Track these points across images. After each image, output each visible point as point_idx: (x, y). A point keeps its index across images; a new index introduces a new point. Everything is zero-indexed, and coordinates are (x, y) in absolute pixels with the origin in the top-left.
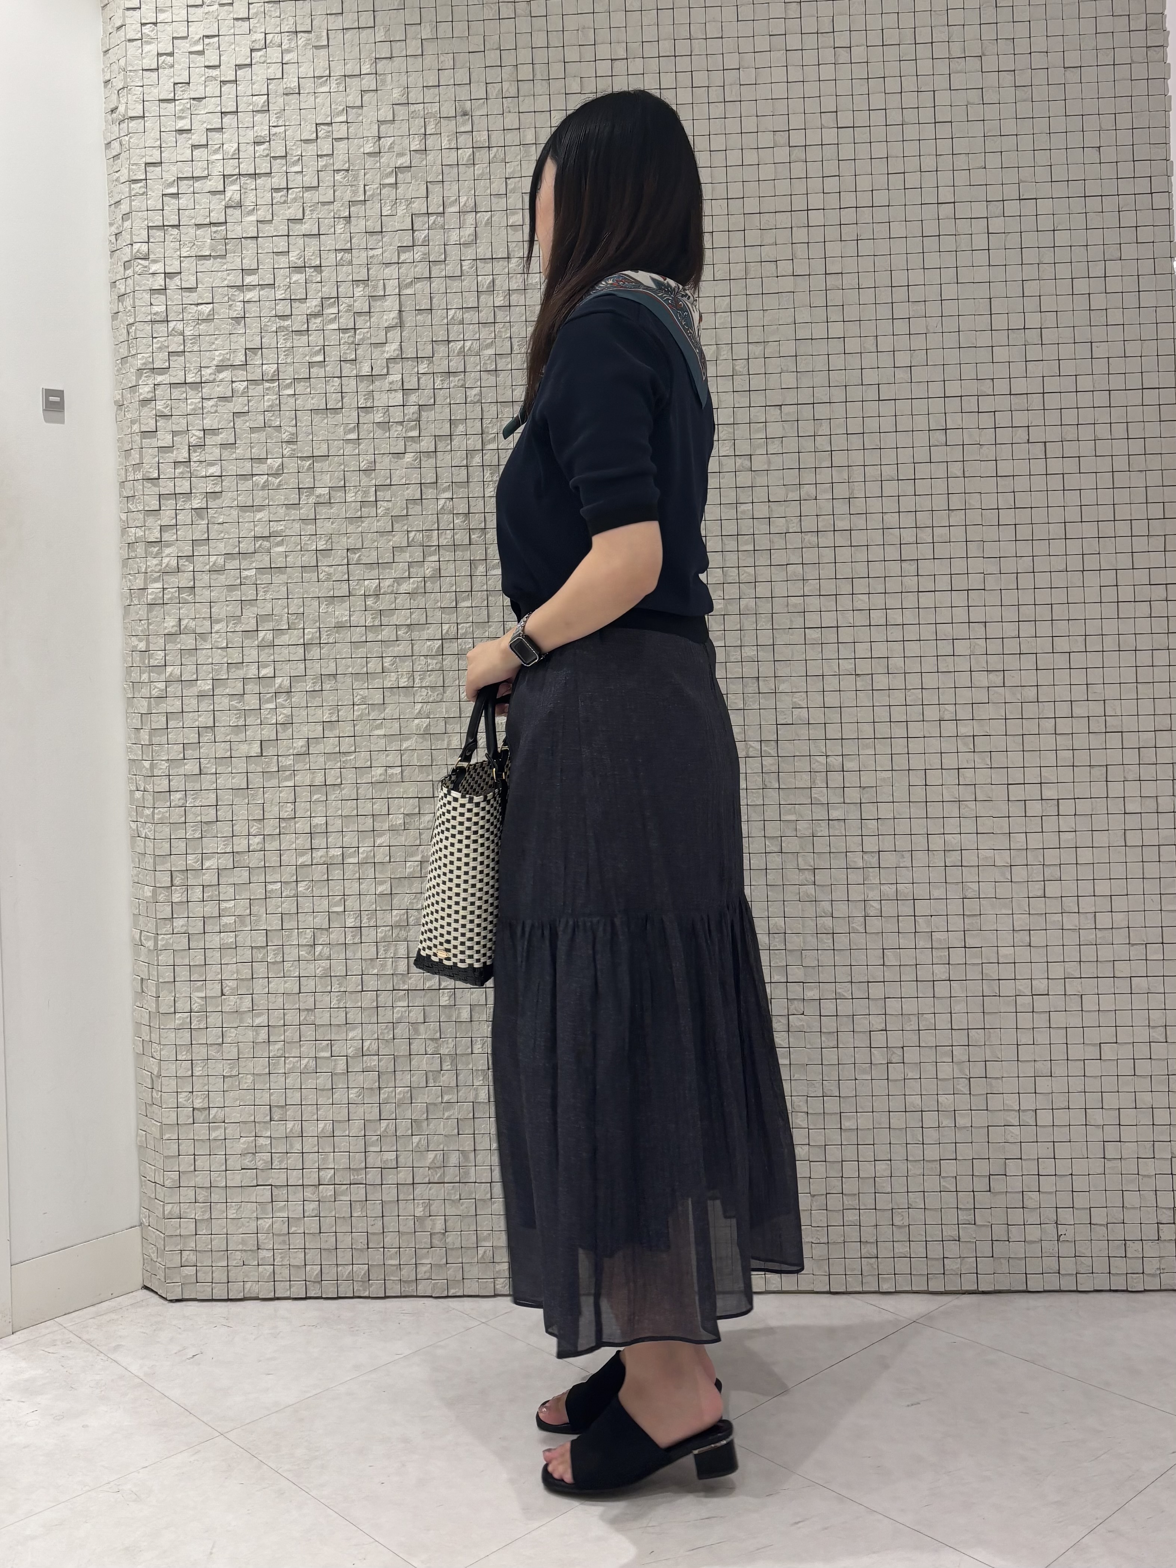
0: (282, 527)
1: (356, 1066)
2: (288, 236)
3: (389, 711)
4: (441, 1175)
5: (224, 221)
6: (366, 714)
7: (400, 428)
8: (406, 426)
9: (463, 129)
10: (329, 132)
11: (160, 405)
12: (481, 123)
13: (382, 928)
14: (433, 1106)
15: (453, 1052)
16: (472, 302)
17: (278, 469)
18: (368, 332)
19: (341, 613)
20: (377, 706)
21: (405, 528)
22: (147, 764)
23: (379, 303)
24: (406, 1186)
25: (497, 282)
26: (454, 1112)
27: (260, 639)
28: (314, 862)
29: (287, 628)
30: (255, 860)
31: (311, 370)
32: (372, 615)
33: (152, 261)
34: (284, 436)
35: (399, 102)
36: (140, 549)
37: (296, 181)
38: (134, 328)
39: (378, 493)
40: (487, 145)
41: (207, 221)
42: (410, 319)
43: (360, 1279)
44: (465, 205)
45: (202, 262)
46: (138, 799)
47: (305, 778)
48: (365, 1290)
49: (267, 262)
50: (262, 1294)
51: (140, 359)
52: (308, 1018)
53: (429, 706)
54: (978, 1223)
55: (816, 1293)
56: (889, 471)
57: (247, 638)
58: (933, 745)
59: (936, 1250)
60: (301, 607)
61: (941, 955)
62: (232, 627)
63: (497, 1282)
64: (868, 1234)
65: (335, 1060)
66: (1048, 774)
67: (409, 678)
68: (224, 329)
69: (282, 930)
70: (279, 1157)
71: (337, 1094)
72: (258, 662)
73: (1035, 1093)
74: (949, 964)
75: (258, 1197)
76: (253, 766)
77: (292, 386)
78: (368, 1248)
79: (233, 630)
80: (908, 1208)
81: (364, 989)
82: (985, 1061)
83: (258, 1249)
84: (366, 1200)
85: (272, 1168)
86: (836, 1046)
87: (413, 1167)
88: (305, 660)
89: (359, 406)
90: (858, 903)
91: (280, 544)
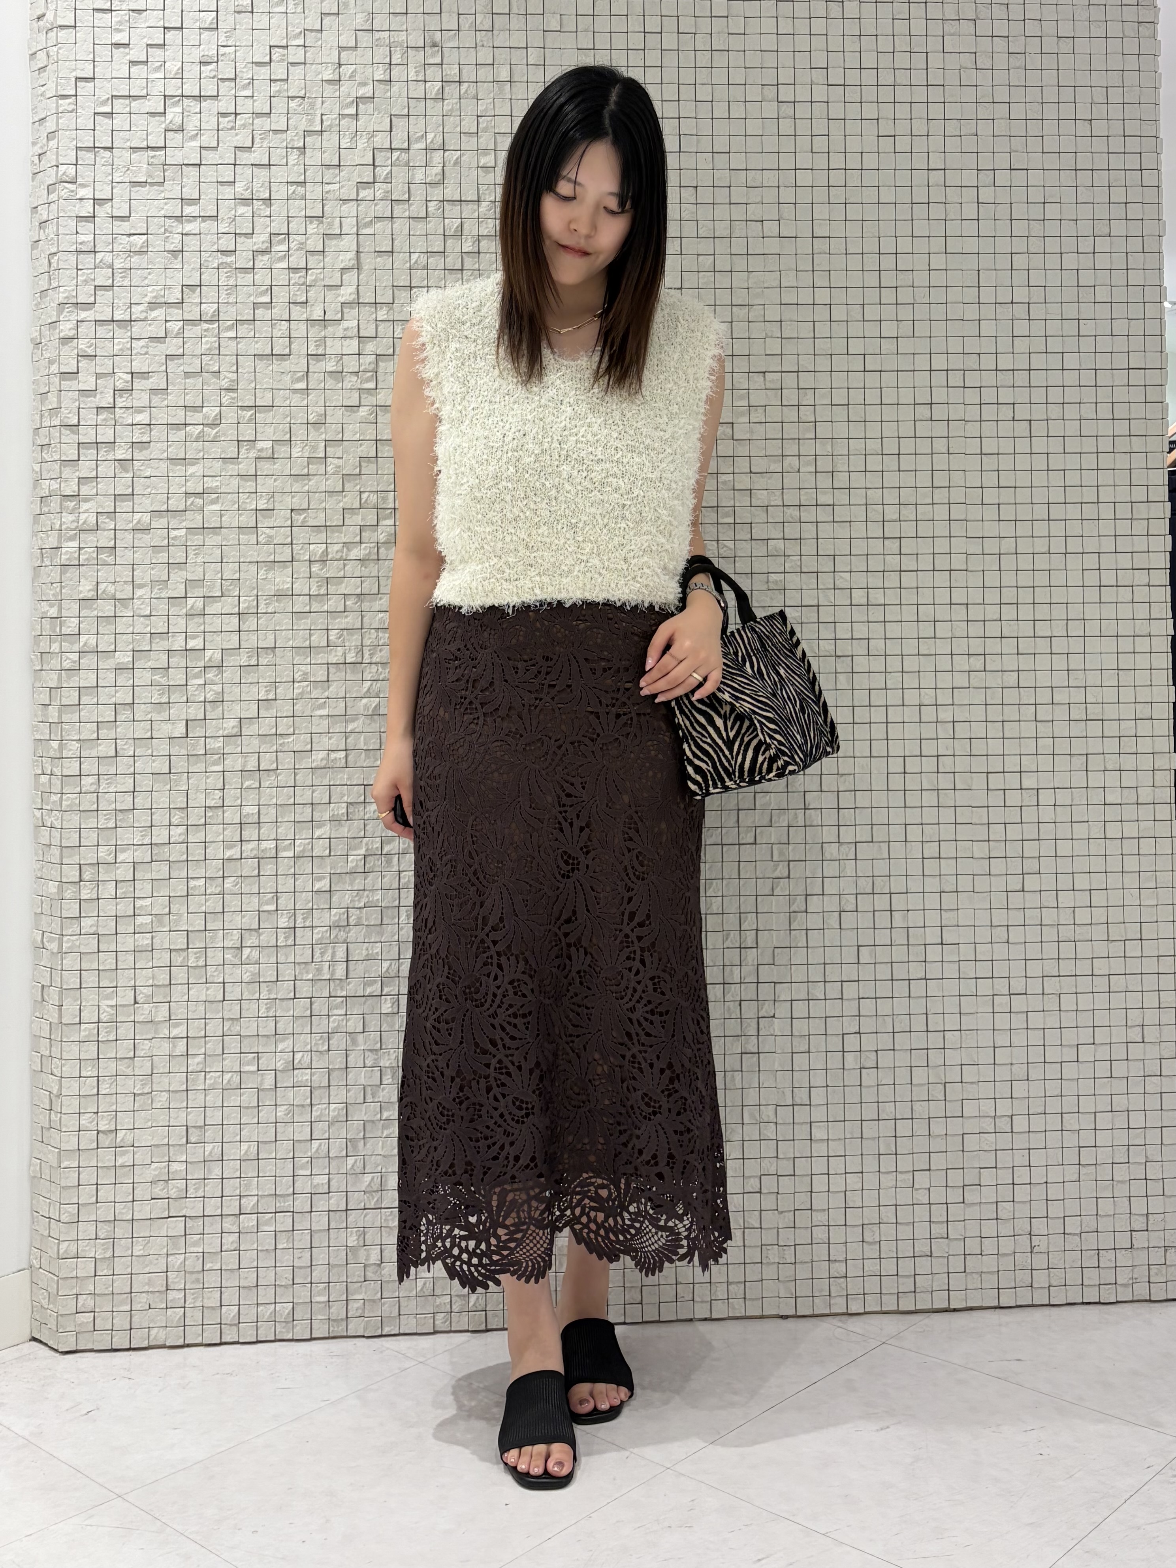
0: (218, 483)
1: (285, 1081)
2: (235, 165)
3: (333, 690)
4: (377, 1201)
5: (163, 145)
6: (307, 692)
7: (354, 379)
8: (361, 377)
9: (431, 61)
10: (284, 55)
11: (83, 344)
12: (451, 57)
13: (319, 929)
14: (370, 1124)
16: (438, 246)
17: (215, 419)
18: (321, 273)
19: (282, 580)
20: (320, 683)
21: (358, 487)
22: (55, 745)
23: (334, 242)
24: (338, 1213)
25: (465, 226)
27: (188, 607)
28: (244, 855)
29: (220, 594)
30: (176, 853)
31: (256, 311)
32: (317, 582)
33: (80, 185)
34: (223, 383)
35: (363, 28)
36: (54, 504)
37: (245, 106)
38: (56, 258)
39: (328, 449)
40: (457, 79)
41: (144, 145)
42: (367, 261)
43: (283, 1320)
44: (432, 142)
45: (137, 188)
46: (43, 785)
47: (234, 763)
48: (288, 1332)
49: (210, 192)
50: (169, 1341)
51: (63, 293)
52: (232, 1029)
53: (379, 684)
54: (950, 1236)
55: (782, 1317)
56: (873, 445)
57: (173, 606)
58: (912, 731)
59: (906, 1267)
60: (236, 572)
61: (916, 953)
62: (157, 593)
63: (436, 1317)
64: (837, 1252)
65: (262, 1075)
66: (1028, 763)
67: (357, 653)
68: (159, 263)
69: (206, 930)
70: (194, 1185)
71: (263, 1112)
72: (186, 632)
73: (1011, 1098)
74: (925, 962)
75: (170, 1230)
76: (177, 748)
77: (233, 328)
78: (293, 1284)
79: (158, 596)
80: (879, 1223)
81: (297, 996)
82: (961, 1065)
83: (167, 1289)
84: (293, 1230)
85: (187, 1197)
86: (807, 1051)
87: (347, 1192)
88: (239, 631)
89: (309, 353)
90: (833, 898)
91: (214, 502)
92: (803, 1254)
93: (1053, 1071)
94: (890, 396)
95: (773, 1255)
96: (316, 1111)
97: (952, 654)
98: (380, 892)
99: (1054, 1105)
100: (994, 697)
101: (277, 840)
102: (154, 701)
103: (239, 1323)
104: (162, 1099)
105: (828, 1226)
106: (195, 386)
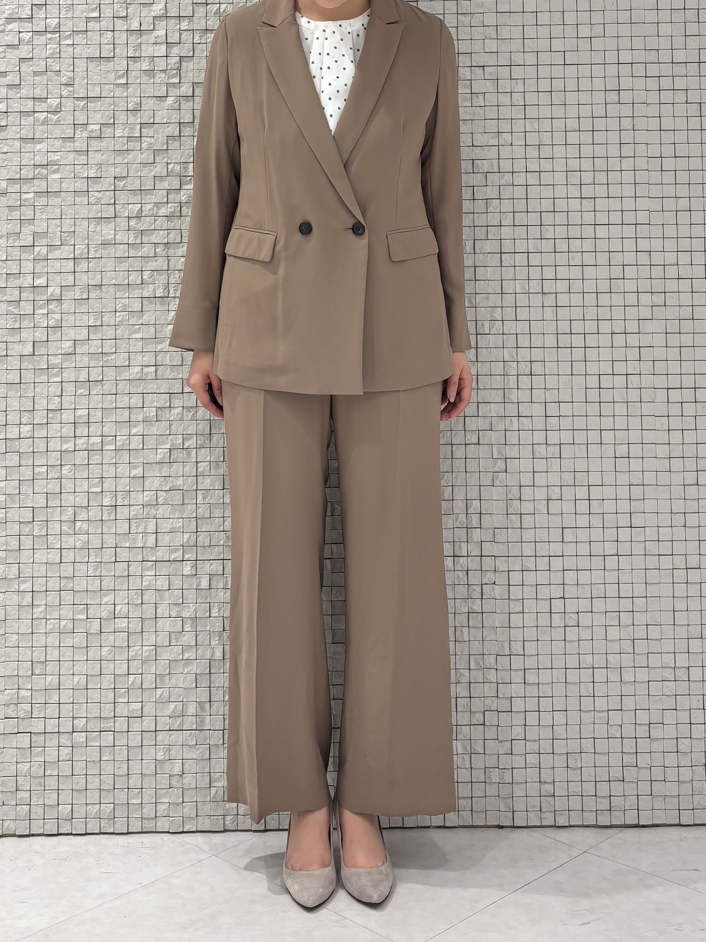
0: (59, 157)
1: (108, 627)
3: (146, 318)
4: (180, 723)
6: (126, 320)
7: (163, 75)
8: (169, 74)
13: (135, 507)
14: (174, 663)
15: (193, 616)
17: (56, 108)
19: (107, 232)
20: (136, 313)
21: (166, 160)
24: (149, 733)
26: (193, 668)
28: (77, 448)
29: (60, 244)
30: (25, 446)
31: (88, 24)
32: (134, 234)
34: (63, 80)
39: (143, 130)
43: (106, 817)
47: (70, 375)
48: (110, 827)
50: (19, 830)
52: (67, 585)
54: (639, 765)
55: (502, 827)
56: (572, 124)
57: (24, 253)
58: (606, 354)
59: (603, 789)
60: (72, 226)
61: (611, 534)
62: (12, 243)
63: (226, 819)
64: (546, 776)
65: (90, 621)
66: (701, 381)
67: (165, 289)
69: (47, 507)
70: (38, 708)
71: (91, 652)
72: (34, 273)
73: (688, 652)
74: (617, 541)
75: (18, 743)
76: (26, 363)
77: (71, 37)
78: (114, 789)
79: (12, 245)
80: (581, 752)
81: (117, 560)
82: (647, 625)
83: (17, 790)
84: (114, 746)
85: (32, 718)
86: (522, 612)
87: (156, 716)
88: (75, 272)
89: (129, 56)
90: (542, 488)
91: (55, 172)
92: (519, 775)
94: (585, 84)
95: (495, 776)
96: (132, 651)
97: (638, 292)
98: (182, 478)
100: (673, 326)
101: (102, 436)
102: (8, 327)
103: (72, 818)
104: (13, 640)
105: (539, 753)
106: (41, 82)
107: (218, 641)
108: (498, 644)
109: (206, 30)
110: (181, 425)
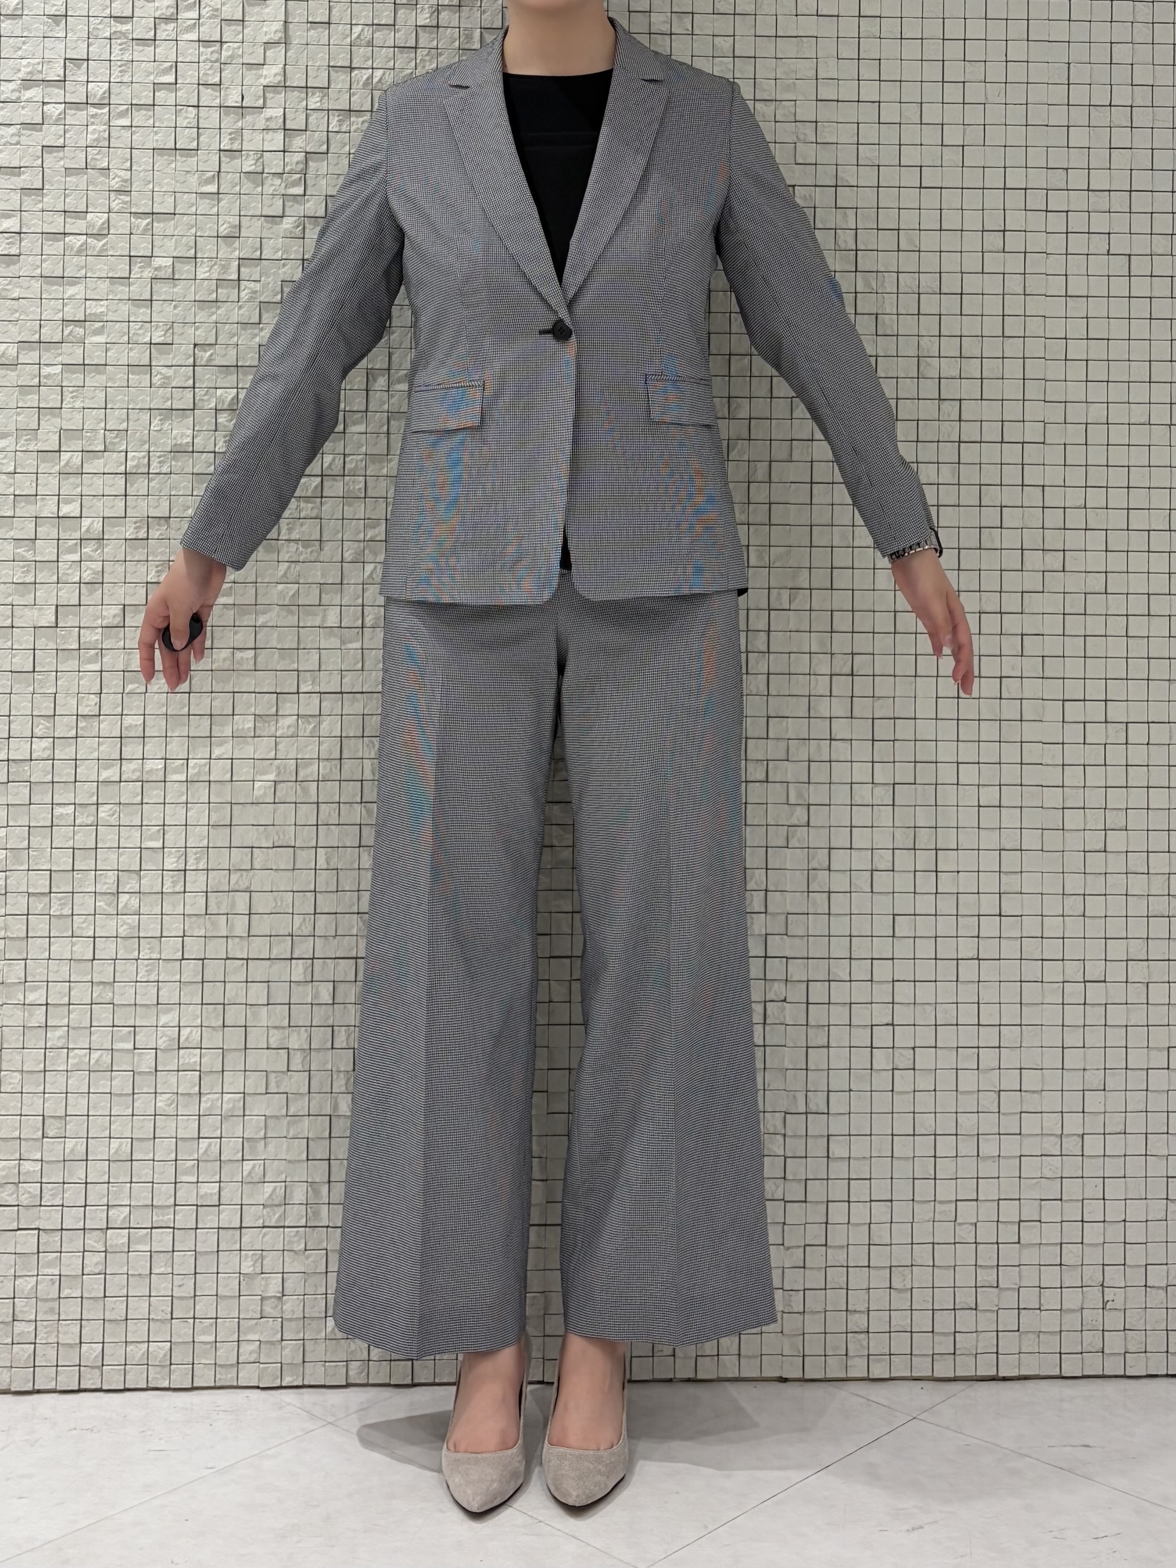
0: (103, 309)
1: (169, 1062)
4: (280, 1216)
7: (278, 181)
8: (286, 179)
13: (215, 872)
14: (274, 1120)
15: (307, 1047)
16: (386, 17)
17: (101, 228)
18: (239, 48)
19: (181, 432)
23: (257, 9)
24: (231, 1231)
27: (62, 463)
28: (124, 777)
29: (102, 448)
30: (39, 772)
31: (157, 94)
34: (113, 183)
39: (242, 269)
42: (298, 34)
43: (157, 1363)
47: (114, 661)
48: (164, 1379)
50: (15, 1384)
52: (104, 995)
53: (299, 567)
54: (1001, 1285)
55: (785, 1380)
56: (929, 282)
57: (44, 462)
59: (944, 1323)
60: (124, 421)
61: (968, 925)
62: (24, 445)
63: (350, 1366)
64: (857, 1301)
65: (139, 1054)
66: (1116, 690)
68: (36, 29)
69: (73, 870)
70: (51, 1190)
71: (140, 1101)
72: (59, 495)
73: (1083, 1112)
74: (978, 937)
75: (18, 1246)
76: (44, 639)
77: (127, 114)
78: (172, 1318)
79: (24, 449)
80: (912, 1265)
81: (186, 957)
82: (1021, 1069)
83: (14, 1320)
84: (173, 1251)
85: (41, 1205)
86: (826, 1045)
87: (242, 1205)
88: (126, 496)
89: (222, 148)
90: (863, 852)
91: (99, 332)
92: (814, 1301)
93: (1136, 1080)
94: (951, 220)
96: (206, 1102)
97: (1022, 549)
99: (1136, 1123)
100: (1075, 604)
101: (166, 759)
102: (15, 581)
103: (103, 1365)
104: (12, 1081)
105: (847, 1267)
106: (77, 186)
107: (343, 1089)
108: (788, 1096)
109: (350, 111)
110: (293, 745)
